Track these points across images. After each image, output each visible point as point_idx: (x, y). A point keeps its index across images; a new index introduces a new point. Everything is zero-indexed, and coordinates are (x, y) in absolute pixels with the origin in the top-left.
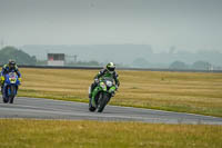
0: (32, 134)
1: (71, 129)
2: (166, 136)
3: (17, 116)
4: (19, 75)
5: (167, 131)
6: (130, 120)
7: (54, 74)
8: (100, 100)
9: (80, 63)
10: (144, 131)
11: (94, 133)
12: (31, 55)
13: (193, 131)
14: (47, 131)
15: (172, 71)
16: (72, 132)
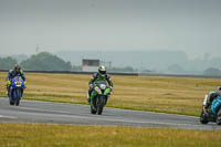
0: (66, 139)
1: (106, 134)
2: (200, 142)
6: (165, 126)
9: (114, 69)
11: (128, 139)
12: (66, 61)
14: (82, 136)
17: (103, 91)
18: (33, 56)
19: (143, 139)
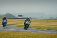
2: (48, 36)
3: (10, 31)
4: (7, 20)
5: (49, 35)
7: (20, 20)
8: (26, 26)
10: (43, 35)
11: (30, 35)
12: (14, 15)
13: (55, 35)
15: (50, 19)
16: (24, 35)
17: (28, 23)
18: (5, 14)
19: (34, 36)
